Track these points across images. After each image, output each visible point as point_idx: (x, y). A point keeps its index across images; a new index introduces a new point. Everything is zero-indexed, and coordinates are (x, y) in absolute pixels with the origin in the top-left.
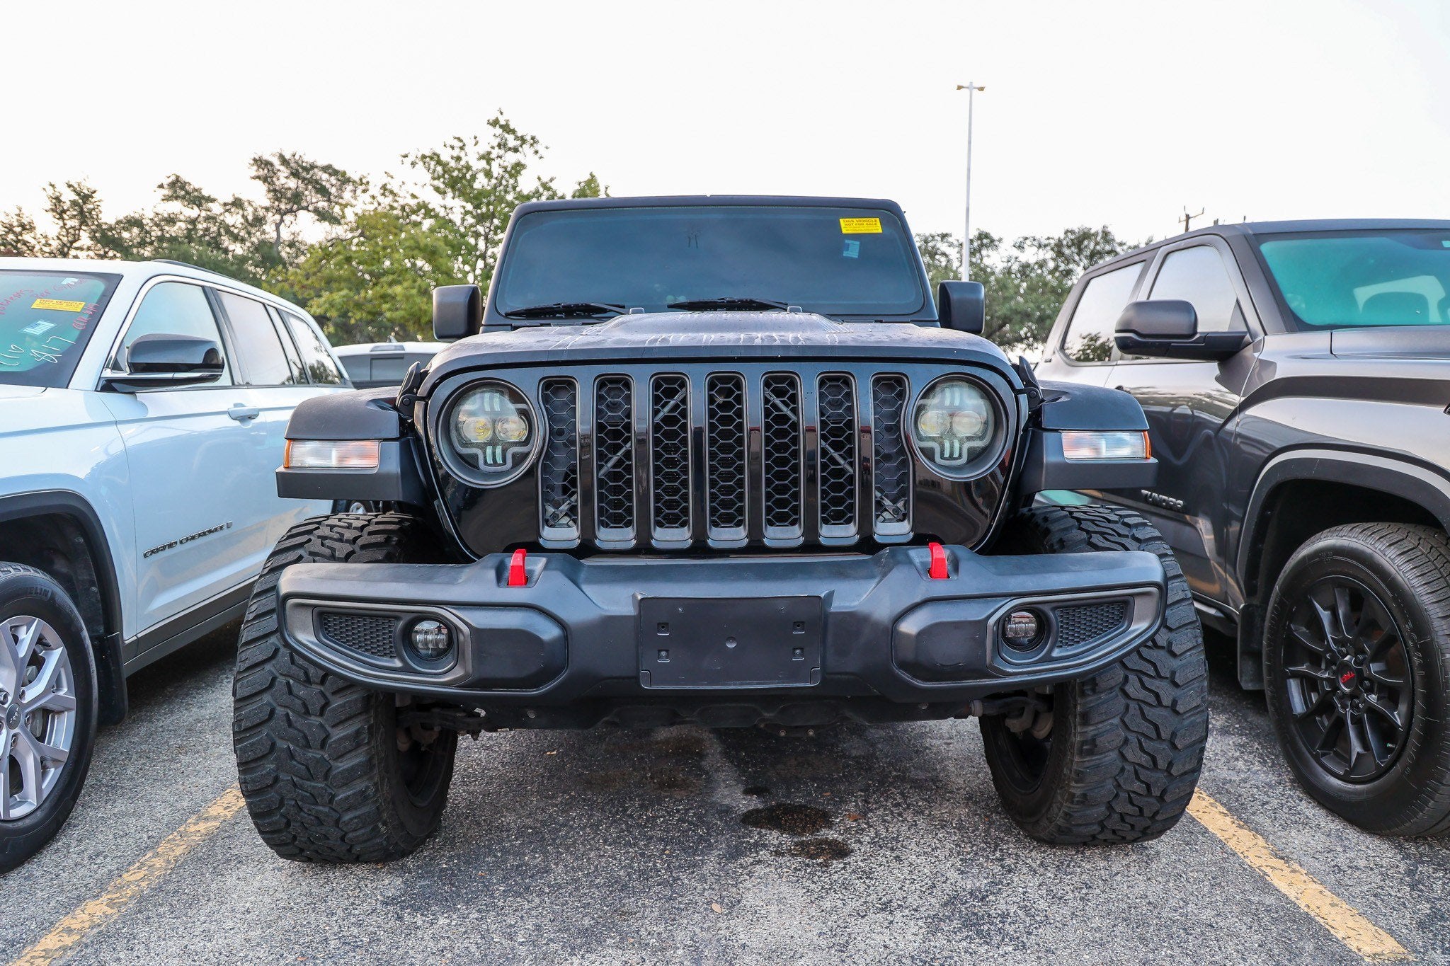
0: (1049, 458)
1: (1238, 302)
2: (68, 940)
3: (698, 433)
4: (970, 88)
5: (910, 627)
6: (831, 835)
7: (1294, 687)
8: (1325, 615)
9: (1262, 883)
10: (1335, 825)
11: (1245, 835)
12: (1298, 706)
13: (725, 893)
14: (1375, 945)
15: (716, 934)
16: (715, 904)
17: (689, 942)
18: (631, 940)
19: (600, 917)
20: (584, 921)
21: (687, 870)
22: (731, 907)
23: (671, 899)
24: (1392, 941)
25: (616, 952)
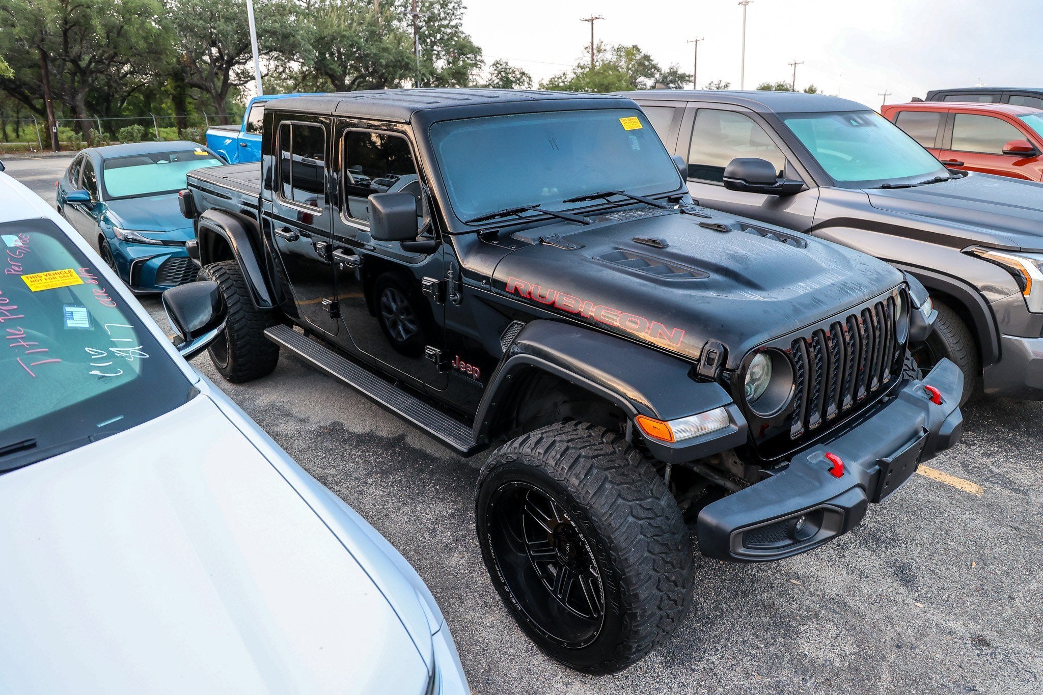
13: (783, 572)
14: (971, 488)
15: (818, 595)
16: (792, 581)
17: (818, 605)
18: (798, 618)
19: (766, 614)
20: (765, 620)
21: (747, 568)
22: (798, 578)
23: (772, 587)
24: (972, 484)
25: (806, 627)
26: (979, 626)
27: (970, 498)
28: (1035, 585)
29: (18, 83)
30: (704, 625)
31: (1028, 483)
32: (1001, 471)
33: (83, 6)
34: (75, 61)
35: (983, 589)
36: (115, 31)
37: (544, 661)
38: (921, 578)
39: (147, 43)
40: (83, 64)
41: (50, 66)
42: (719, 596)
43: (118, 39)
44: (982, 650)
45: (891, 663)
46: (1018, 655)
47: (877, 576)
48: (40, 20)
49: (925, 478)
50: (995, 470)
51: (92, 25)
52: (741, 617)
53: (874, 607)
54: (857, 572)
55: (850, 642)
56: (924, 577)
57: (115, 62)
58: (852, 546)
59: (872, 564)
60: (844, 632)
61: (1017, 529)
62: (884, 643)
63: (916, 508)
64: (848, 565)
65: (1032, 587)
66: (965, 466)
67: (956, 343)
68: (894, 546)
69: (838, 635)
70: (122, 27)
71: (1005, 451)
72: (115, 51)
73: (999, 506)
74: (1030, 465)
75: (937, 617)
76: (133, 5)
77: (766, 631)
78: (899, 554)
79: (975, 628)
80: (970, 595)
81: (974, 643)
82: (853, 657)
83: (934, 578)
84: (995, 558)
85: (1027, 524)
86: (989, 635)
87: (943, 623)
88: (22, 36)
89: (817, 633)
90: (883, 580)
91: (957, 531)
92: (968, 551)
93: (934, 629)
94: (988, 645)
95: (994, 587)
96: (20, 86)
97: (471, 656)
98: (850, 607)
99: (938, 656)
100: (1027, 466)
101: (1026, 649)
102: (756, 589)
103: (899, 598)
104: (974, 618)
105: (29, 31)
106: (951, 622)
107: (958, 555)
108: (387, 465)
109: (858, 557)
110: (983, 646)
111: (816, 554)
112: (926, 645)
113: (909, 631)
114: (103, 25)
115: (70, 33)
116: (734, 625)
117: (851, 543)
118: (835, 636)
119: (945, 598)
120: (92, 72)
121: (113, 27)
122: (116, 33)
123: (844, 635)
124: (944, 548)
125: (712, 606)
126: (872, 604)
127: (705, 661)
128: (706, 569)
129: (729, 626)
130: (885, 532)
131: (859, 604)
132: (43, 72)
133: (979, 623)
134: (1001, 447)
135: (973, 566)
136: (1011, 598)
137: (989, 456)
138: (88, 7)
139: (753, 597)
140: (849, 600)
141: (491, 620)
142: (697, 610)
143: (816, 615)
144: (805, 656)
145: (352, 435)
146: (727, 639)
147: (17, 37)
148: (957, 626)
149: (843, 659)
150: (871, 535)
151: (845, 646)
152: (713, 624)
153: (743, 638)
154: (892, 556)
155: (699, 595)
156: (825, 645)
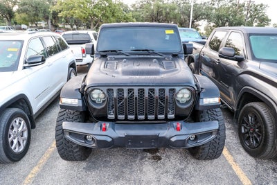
0: (201, 104)
2: (33, 176)
3: (136, 98)
5: (173, 139)
6: (158, 154)
7: (243, 128)
8: (250, 118)
9: (231, 168)
10: (245, 154)
11: (230, 156)
12: (243, 131)
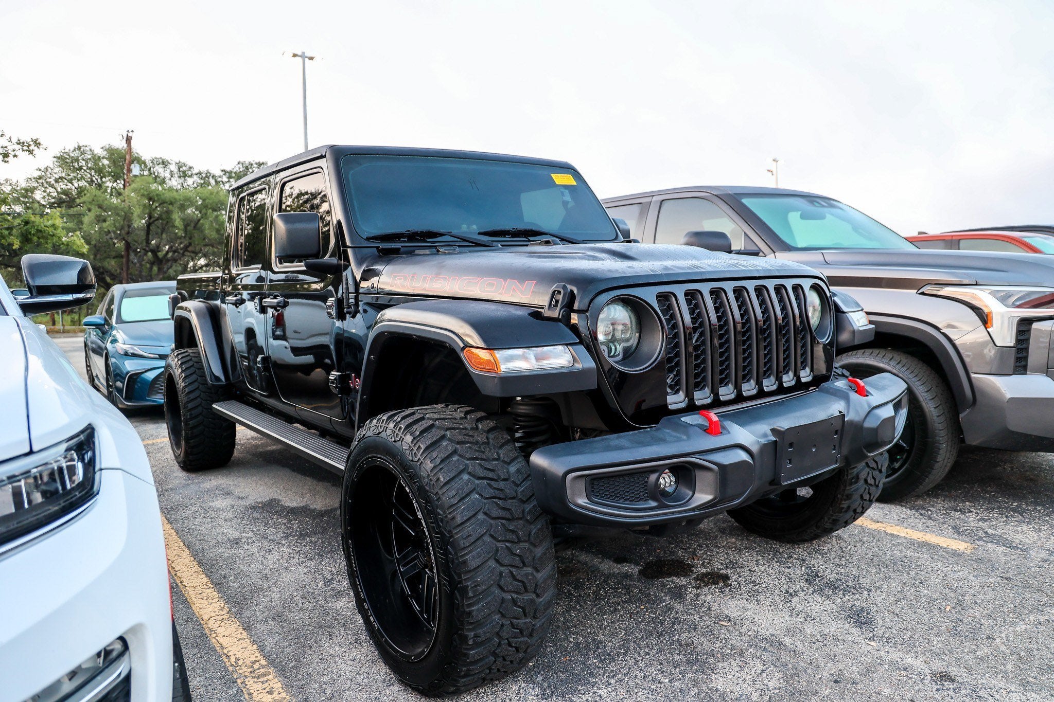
1: (745, 233)
4: (303, 56)
5: (869, 424)
13: (713, 615)
14: (960, 545)
15: (749, 636)
16: (720, 622)
17: (746, 644)
18: (719, 655)
19: (680, 652)
20: (677, 657)
21: (671, 612)
22: (730, 621)
23: (695, 629)
24: (961, 542)
25: (725, 664)
26: (944, 663)
27: (956, 554)
28: (1023, 627)
29: (101, 270)
30: (601, 661)
31: (1029, 542)
32: (998, 532)
33: (167, 203)
34: (155, 252)
35: (956, 630)
36: (193, 225)
37: (399, 691)
38: (880, 621)
39: (219, 234)
40: (160, 255)
41: (132, 256)
42: (629, 636)
43: (194, 231)
44: (943, 685)
45: (823, 697)
46: (989, 690)
47: (825, 617)
48: (129, 216)
49: (905, 538)
50: (991, 531)
51: (172, 219)
52: (649, 654)
53: (815, 646)
54: (802, 615)
55: (777, 678)
56: (883, 621)
57: (189, 251)
58: (803, 593)
59: (822, 608)
60: (771, 669)
61: (1008, 579)
62: (820, 678)
63: (889, 562)
64: (793, 609)
65: (1018, 629)
66: (956, 529)
67: (927, 392)
68: (853, 594)
69: (763, 671)
70: (199, 220)
71: (1007, 517)
72: (190, 241)
73: (989, 561)
74: (1034, 528)
75: (894, 655)
76: (211, 202)
77: (675, 667)
78: (859, 601)
79: (938, 665)
80: (938, 635)
81: (934, 678)
82: (777, 691)
83: (896, 621)
84: (976, 603)
85: (1022, 575)
86: (954, 671)
87: (899, 660)
88: (110, 229)
89: (738, 669)
90: (832, 622)
91: (934, 580)
92: (945, 597)
93: (886, 666)
94: (953, 681)
95: (970, 628)
96: (103, 273)
97: (316, 686)
98: (785, 646)
99: (885, 690)
100: (1030, 528)
101: (1002, 684)
102: (675, 630)
103: (849, 638)
104: (939, 656)
105: (117, 225)
106: (910, 660)
107: (931, 600)
108: (309, 530)
109: (808, 602)
110: (946, 681)
111: (757, 600)
112: (872, 681)
113: (854, 668)
114: (182, 219)
115: (152, 228)
116: (638, 661)
117: (803, 591)
118: (760, 672)
119: (906, 638)
120: (168, 261)
121: (191, 221)
122: (192, 226)
123: (772, 671)
124: (915, 595)
125: (618, 644)
126: (814, 643)
127: (591, 694)
128: (622, 613)
129: (631, 662)
130: (847, 582)
131: (798, 643)
132: (124, 260)
133: (944, 660)
134: (1002, 514)
135: (948, 610)
136: (989, 637)
137: (986, 521)
138: (171, 204)
139: (670, 637)
140: (786, 640)
141: (355, 654)
142: (598, 648)
143: (742, 653)
144: (717, 690)
145: (284, 508)
146: (625, 675)
147: (106, 230)
148: (918, 664)
149: (763, 693)
150: (828, 584)
151: (769, 681)
152: (614, 660)
153: (645, 674)
154: (849, 601)
155: (605, 636)
156: (745, 680)
